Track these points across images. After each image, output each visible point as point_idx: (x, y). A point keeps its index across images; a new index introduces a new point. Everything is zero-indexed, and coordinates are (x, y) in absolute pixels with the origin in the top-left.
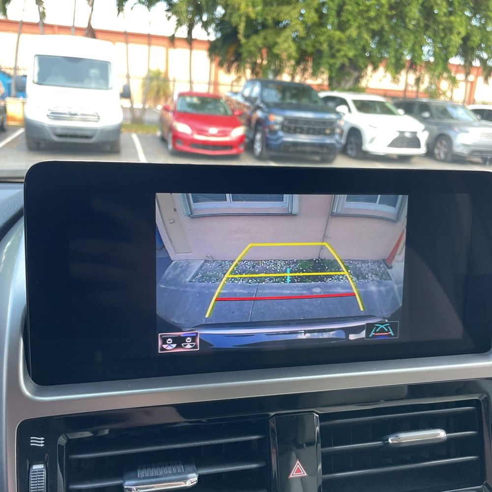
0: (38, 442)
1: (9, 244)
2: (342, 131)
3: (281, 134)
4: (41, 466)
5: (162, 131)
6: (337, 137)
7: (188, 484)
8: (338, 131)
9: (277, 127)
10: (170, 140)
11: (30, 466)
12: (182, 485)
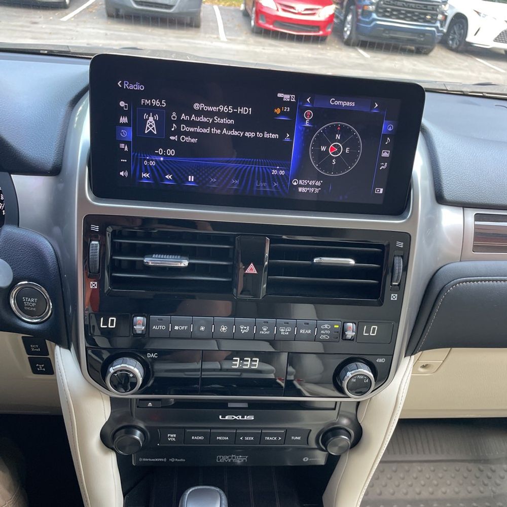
0: (95, 228)
1: (81, 108)
2: (446, 17)
3: (374, 16)
4: (97, 243)
5: (245, 4)
6: (438, 24)
7: (182, 265)
8: (440, 17)
9: (372, 8)
10: (253, 16)
11: (91, 241)
12: (179, 265)
